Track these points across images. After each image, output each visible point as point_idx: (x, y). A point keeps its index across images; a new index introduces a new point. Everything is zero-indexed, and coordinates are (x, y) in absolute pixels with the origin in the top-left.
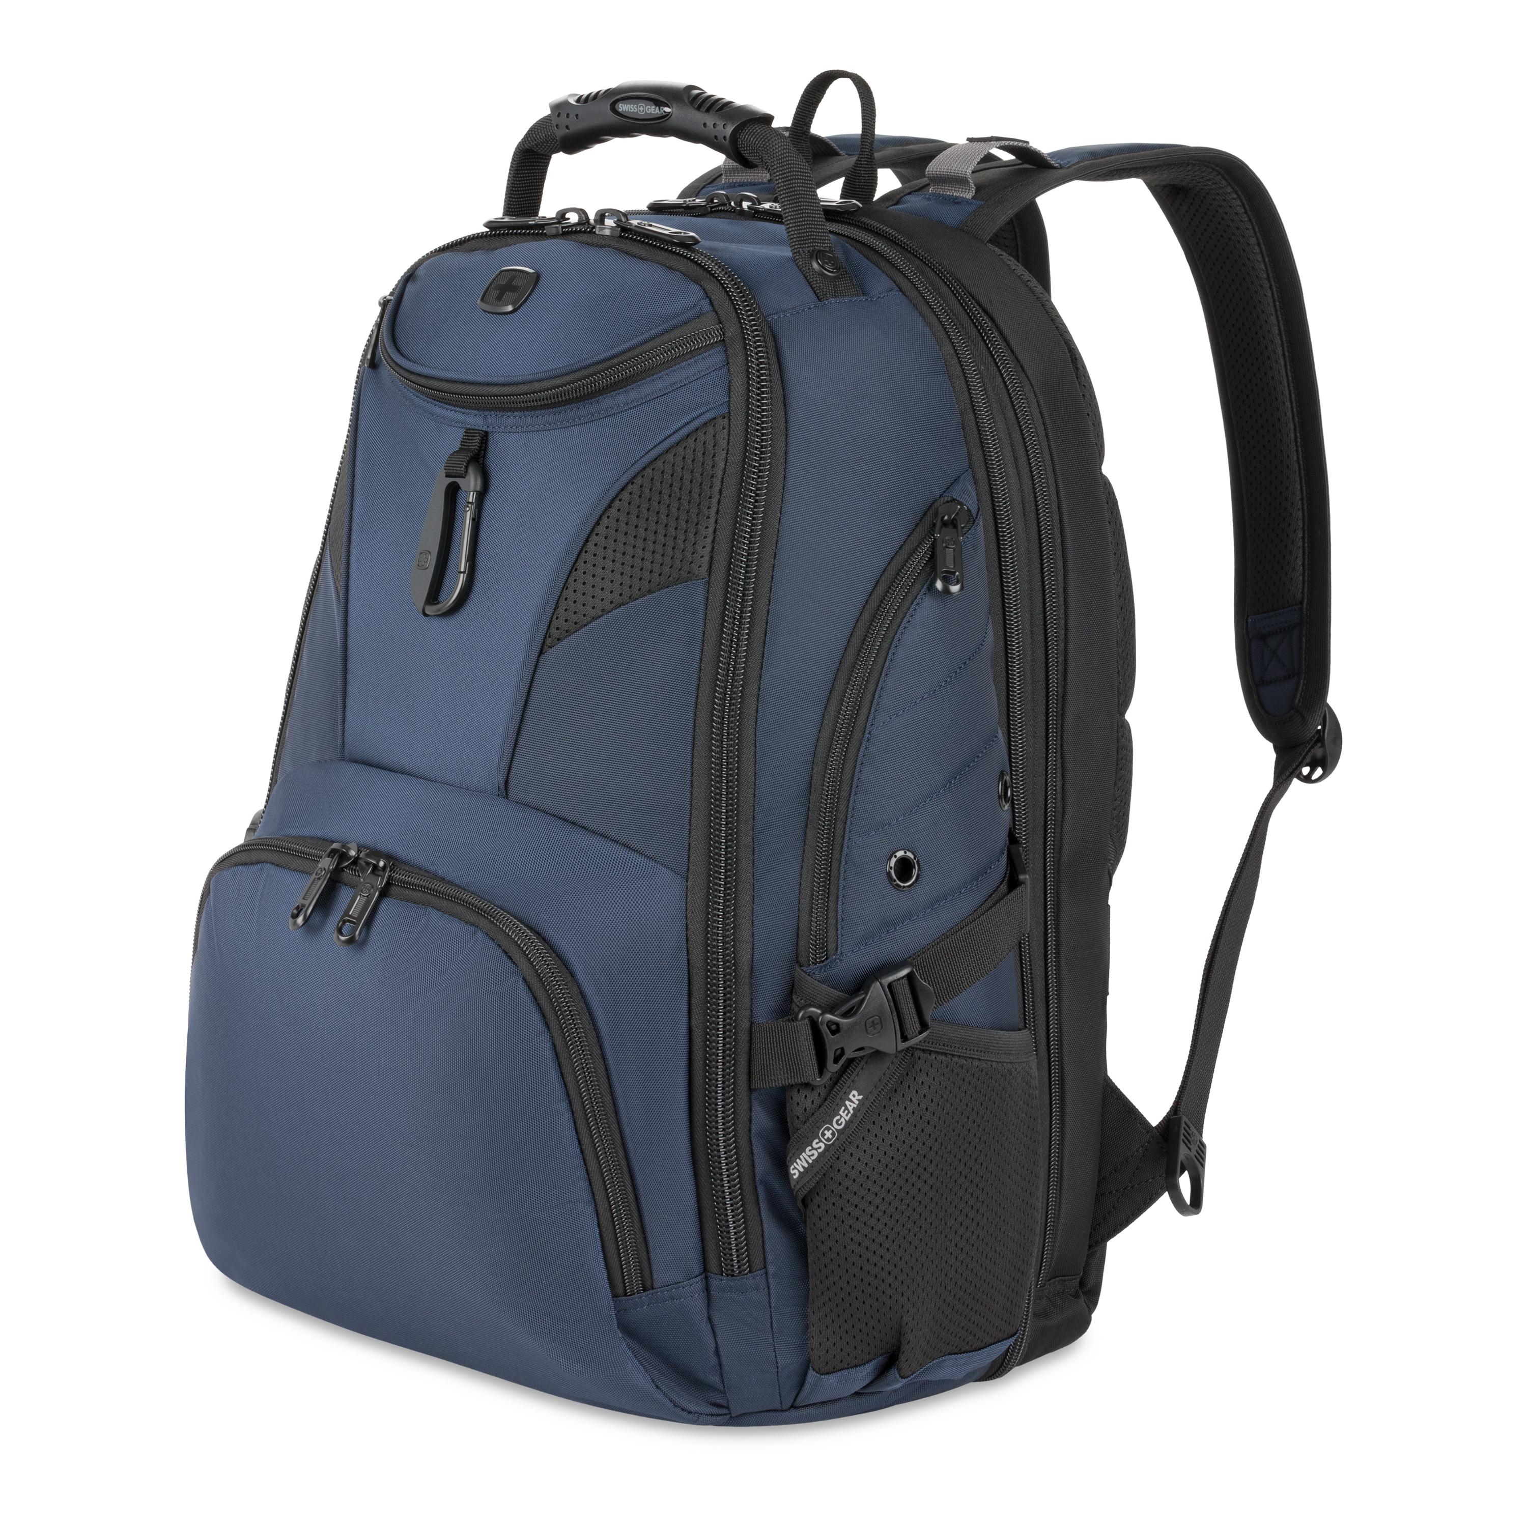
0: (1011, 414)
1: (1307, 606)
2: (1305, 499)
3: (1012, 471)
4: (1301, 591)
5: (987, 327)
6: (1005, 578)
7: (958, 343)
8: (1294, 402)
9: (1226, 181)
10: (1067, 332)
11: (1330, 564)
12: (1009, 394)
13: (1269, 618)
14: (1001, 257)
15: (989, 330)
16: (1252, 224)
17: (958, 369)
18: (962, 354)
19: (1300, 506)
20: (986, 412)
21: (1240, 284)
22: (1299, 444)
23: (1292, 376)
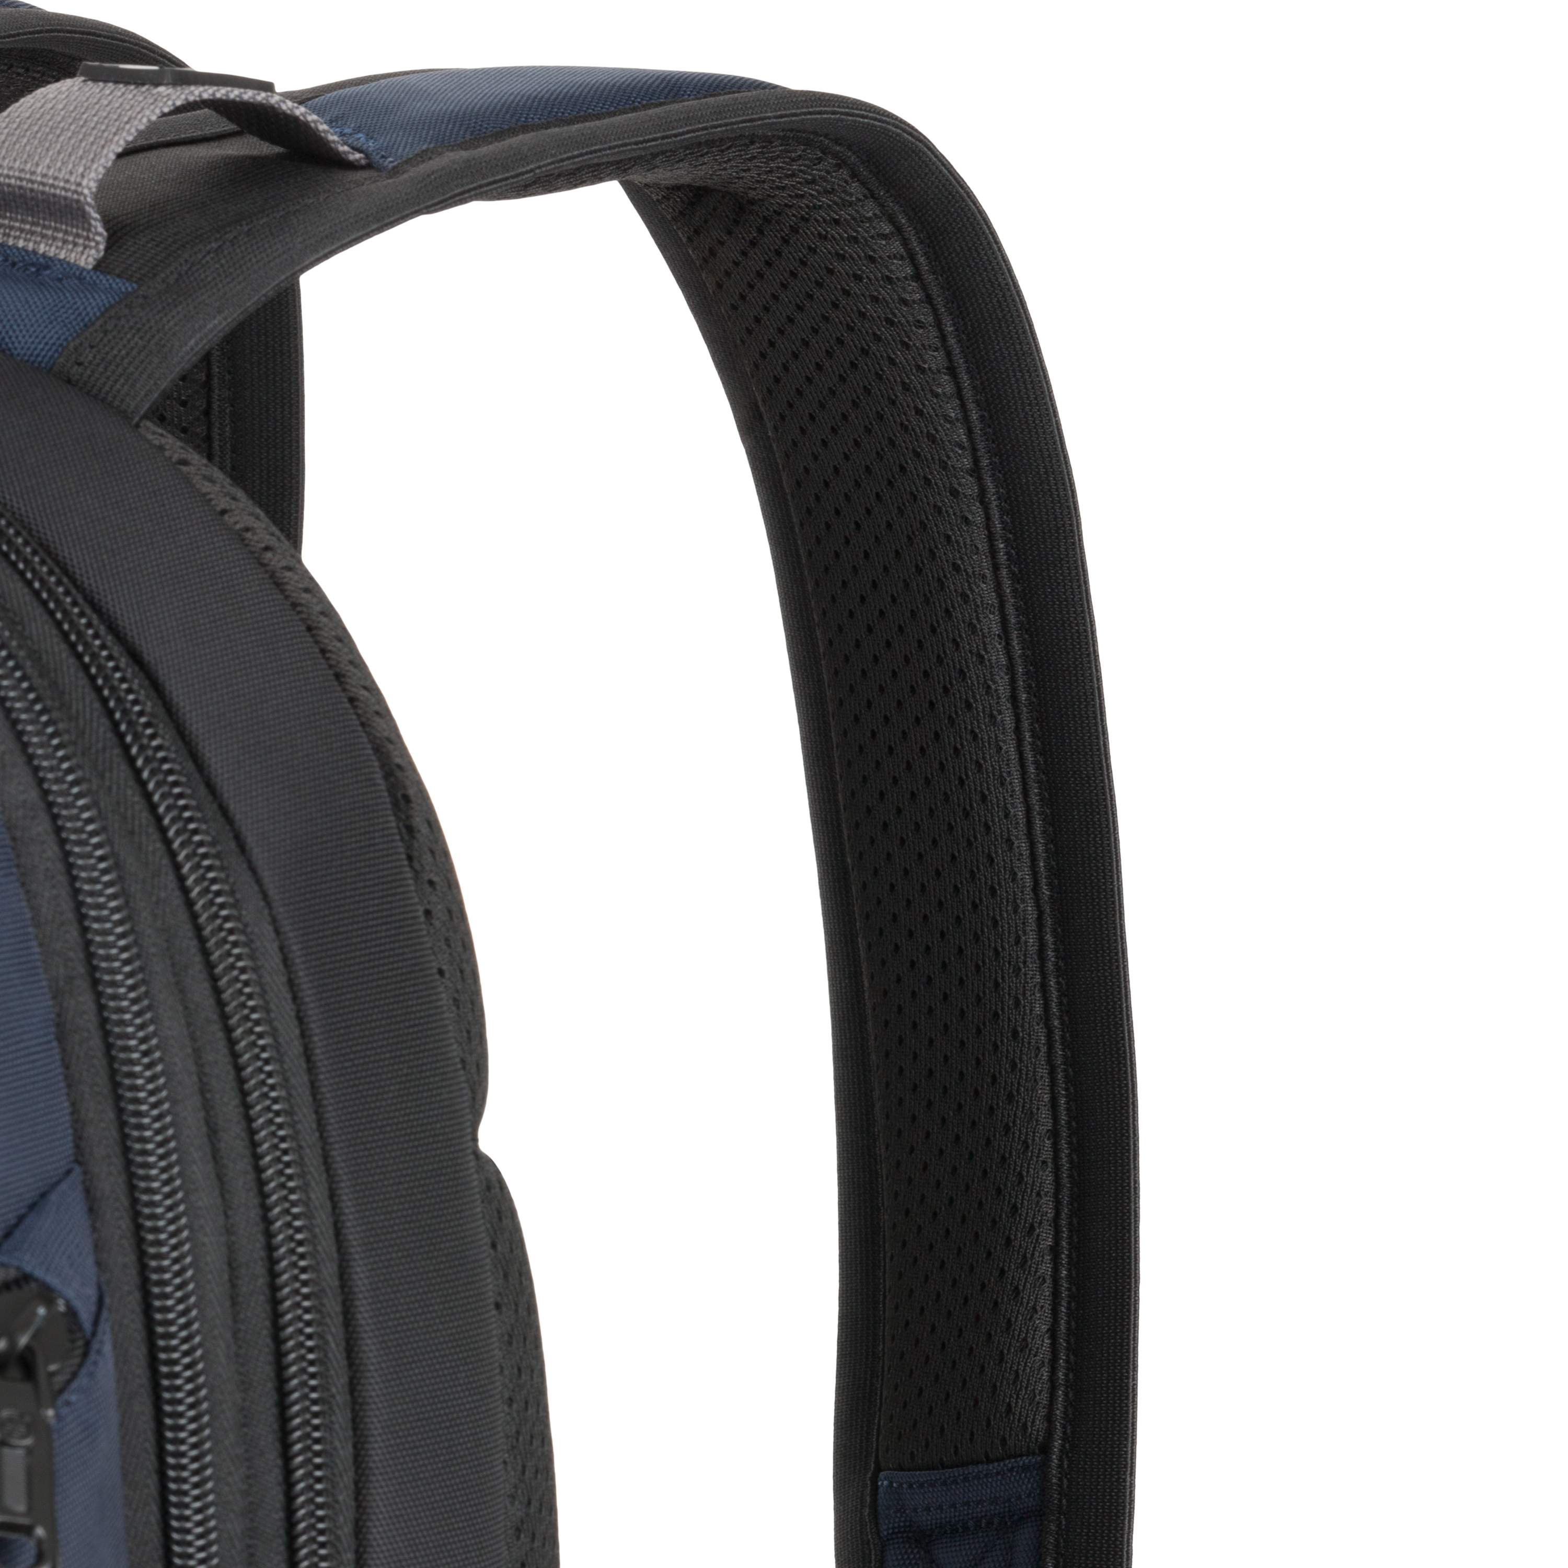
0: (200, 992)
1: (1060, 1459)
2: (1064, 1133)
3: (201, 1170)
4: (1043, 1412)
5: (141, 714)
6: (176, 1505)
7: (52, 769)
8: (1040, 840)
9: (863, 183)
10: (384, 713)
11: (1136, 1339)
12: (198, 929)
13: (944, 1483)
14: (184, 469)
15: (148, 725)
16: (935, 311)
17: (52, 850)
18: (66, 806)
19: (1047, 1154)
20: (132, 988)
21: (890, 483)
22: (1050, 966)
23: (1036, 762)
